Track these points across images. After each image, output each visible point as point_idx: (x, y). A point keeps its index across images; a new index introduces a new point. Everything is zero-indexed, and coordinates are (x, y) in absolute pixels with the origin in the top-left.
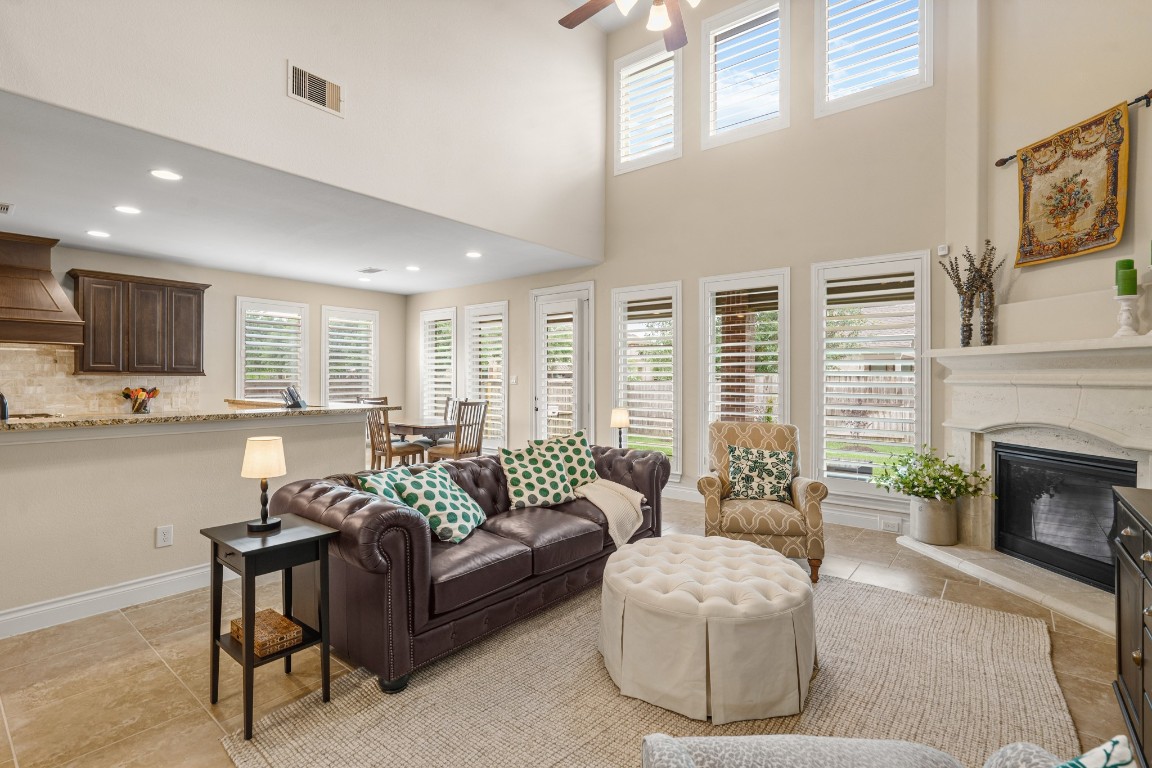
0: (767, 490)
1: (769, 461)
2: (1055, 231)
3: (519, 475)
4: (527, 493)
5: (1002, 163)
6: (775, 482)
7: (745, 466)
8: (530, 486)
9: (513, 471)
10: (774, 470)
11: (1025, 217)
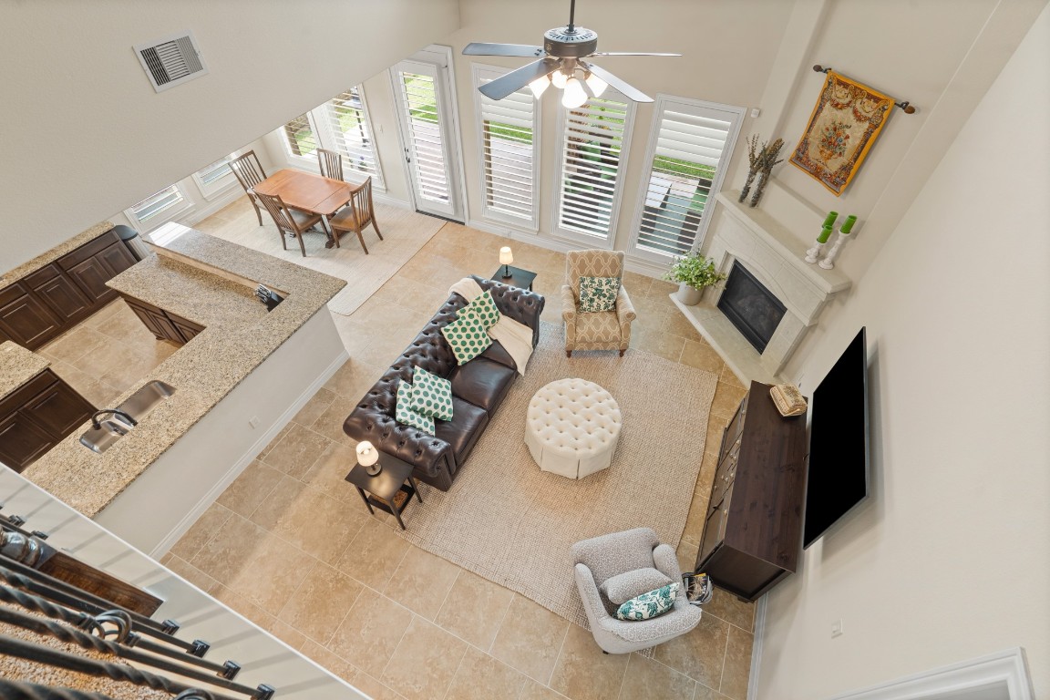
0: (602, 307)
1: (605, 287)
2: (818, 156)
3: (459, 345)
4: (466, 355)
5: (818, 69)
6: (607, 301)
7: (590, 292)
8: (467, 350)
9: (455, 343)
10: (607, 294)
11: (809, 131)
